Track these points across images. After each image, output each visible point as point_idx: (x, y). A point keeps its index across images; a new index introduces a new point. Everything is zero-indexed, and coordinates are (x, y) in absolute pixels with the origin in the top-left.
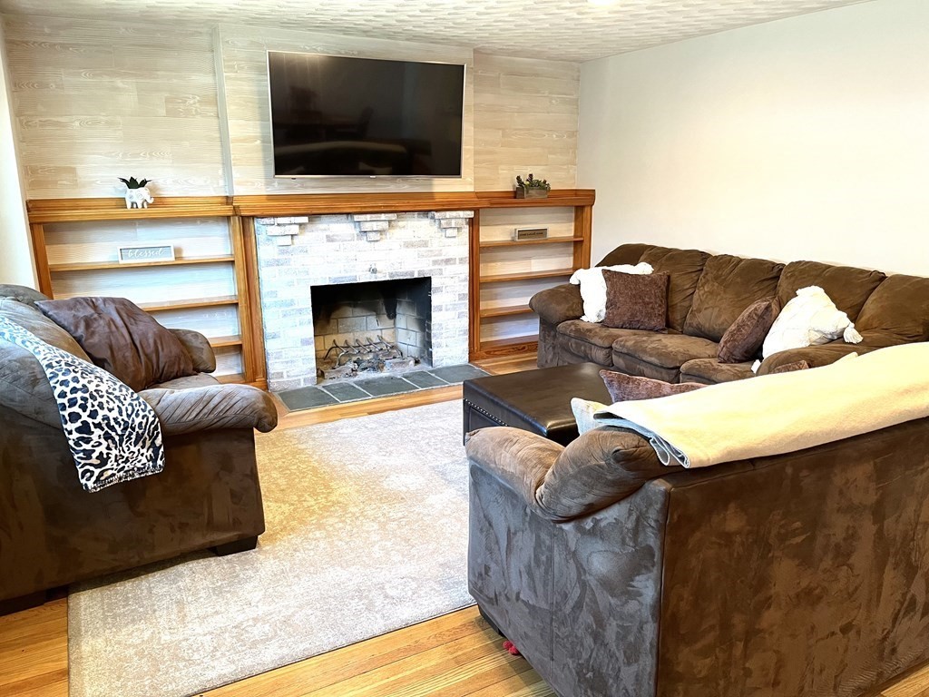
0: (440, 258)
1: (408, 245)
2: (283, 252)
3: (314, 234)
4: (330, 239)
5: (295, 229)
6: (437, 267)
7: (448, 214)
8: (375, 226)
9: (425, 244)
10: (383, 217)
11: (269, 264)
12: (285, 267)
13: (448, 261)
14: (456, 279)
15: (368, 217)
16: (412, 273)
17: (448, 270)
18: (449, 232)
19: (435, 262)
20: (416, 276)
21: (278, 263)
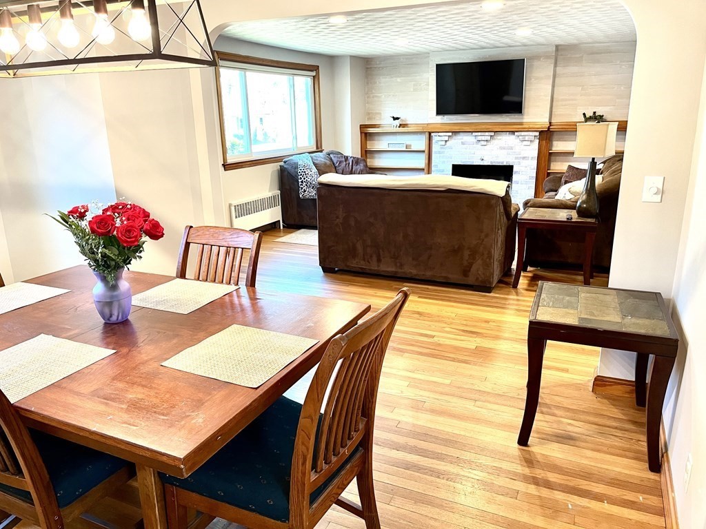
0: (521, 156)
1: (502, 148)
2: (442, 148)
3: (456, 141)
4: (463, 143)
5: (446, 138)
6: (517, 161)
7: (523, 134)
8: (483, 138)
9: (512, 148)
10: (487, 134)
11: (436, 153)
12: (442, 155)
13: (524, 158)
14: (528, 168)
15: (479, 134)
16: (503, 162)
17: (524, 163)
18: (525, 143)
19: (516, 158)
20: (505, 164)
21: (439, 153)
